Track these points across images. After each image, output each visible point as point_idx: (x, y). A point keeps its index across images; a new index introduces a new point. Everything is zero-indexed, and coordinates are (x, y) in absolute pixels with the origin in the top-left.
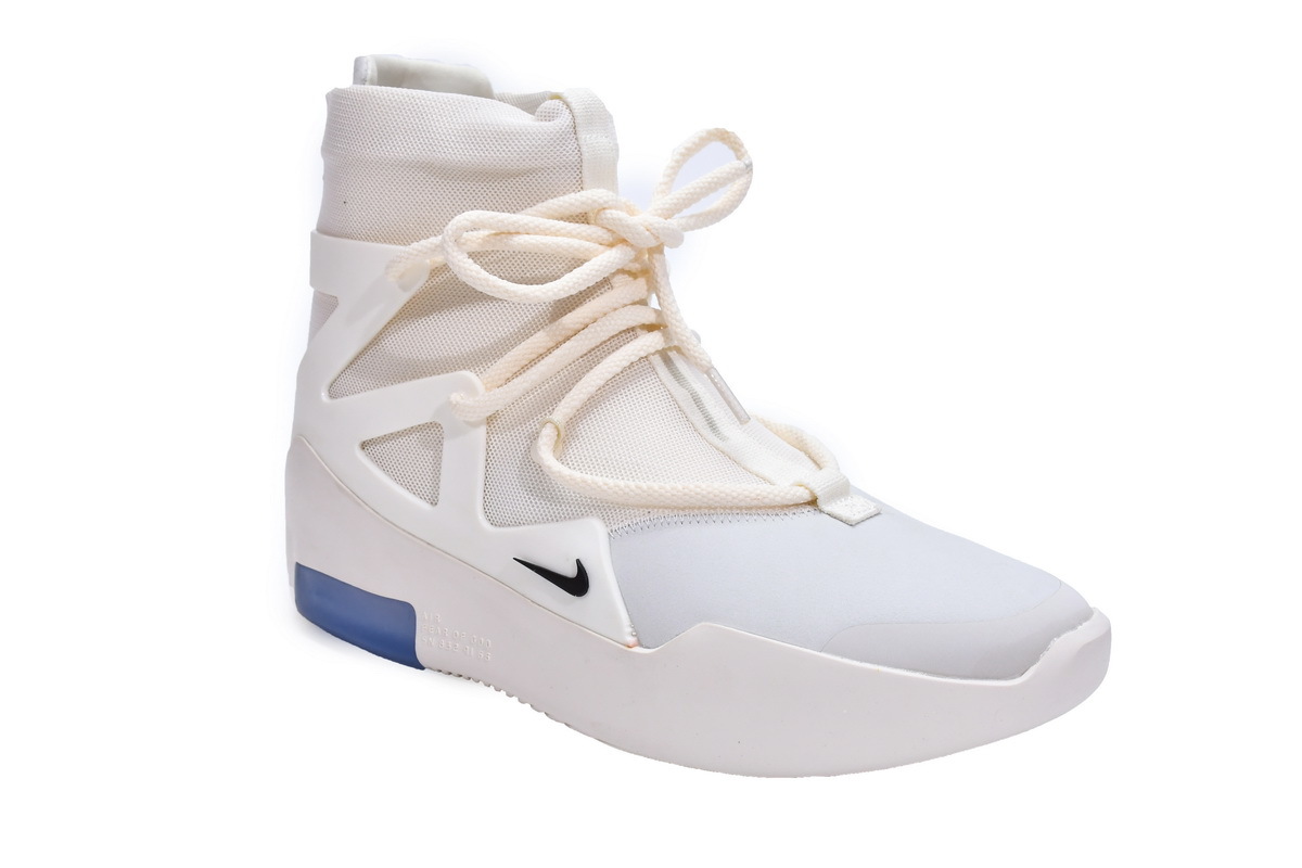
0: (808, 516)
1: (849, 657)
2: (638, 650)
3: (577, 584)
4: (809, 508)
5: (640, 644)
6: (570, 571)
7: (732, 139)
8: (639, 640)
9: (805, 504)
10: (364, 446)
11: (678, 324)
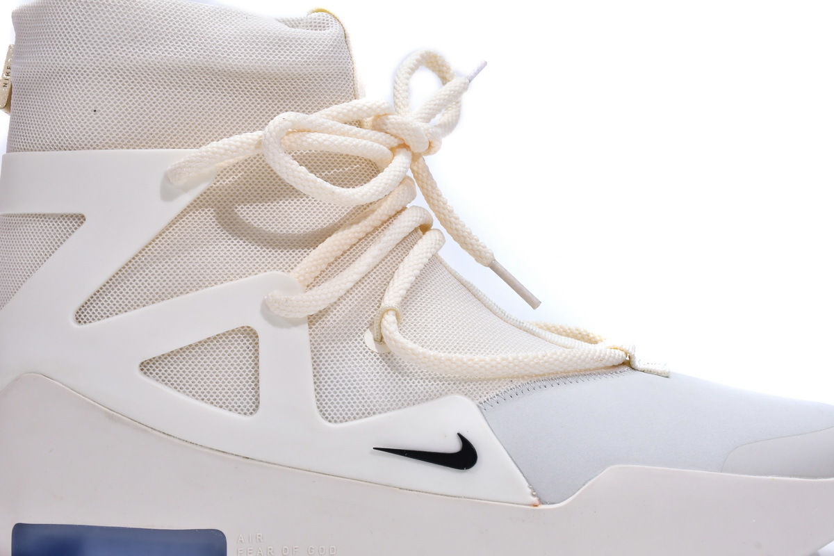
0: (627, 376)
1: (747, 474)
2: (542, 507)
3: (464, 457)
4: (626, 368)
5: (542, 503)
6: (454, 446)
7: (440, 62)
8: (540, 500)
9: (621, 365)
10: (145, 367)
11: (456, 221)
